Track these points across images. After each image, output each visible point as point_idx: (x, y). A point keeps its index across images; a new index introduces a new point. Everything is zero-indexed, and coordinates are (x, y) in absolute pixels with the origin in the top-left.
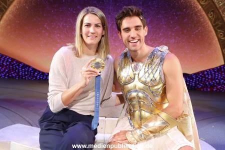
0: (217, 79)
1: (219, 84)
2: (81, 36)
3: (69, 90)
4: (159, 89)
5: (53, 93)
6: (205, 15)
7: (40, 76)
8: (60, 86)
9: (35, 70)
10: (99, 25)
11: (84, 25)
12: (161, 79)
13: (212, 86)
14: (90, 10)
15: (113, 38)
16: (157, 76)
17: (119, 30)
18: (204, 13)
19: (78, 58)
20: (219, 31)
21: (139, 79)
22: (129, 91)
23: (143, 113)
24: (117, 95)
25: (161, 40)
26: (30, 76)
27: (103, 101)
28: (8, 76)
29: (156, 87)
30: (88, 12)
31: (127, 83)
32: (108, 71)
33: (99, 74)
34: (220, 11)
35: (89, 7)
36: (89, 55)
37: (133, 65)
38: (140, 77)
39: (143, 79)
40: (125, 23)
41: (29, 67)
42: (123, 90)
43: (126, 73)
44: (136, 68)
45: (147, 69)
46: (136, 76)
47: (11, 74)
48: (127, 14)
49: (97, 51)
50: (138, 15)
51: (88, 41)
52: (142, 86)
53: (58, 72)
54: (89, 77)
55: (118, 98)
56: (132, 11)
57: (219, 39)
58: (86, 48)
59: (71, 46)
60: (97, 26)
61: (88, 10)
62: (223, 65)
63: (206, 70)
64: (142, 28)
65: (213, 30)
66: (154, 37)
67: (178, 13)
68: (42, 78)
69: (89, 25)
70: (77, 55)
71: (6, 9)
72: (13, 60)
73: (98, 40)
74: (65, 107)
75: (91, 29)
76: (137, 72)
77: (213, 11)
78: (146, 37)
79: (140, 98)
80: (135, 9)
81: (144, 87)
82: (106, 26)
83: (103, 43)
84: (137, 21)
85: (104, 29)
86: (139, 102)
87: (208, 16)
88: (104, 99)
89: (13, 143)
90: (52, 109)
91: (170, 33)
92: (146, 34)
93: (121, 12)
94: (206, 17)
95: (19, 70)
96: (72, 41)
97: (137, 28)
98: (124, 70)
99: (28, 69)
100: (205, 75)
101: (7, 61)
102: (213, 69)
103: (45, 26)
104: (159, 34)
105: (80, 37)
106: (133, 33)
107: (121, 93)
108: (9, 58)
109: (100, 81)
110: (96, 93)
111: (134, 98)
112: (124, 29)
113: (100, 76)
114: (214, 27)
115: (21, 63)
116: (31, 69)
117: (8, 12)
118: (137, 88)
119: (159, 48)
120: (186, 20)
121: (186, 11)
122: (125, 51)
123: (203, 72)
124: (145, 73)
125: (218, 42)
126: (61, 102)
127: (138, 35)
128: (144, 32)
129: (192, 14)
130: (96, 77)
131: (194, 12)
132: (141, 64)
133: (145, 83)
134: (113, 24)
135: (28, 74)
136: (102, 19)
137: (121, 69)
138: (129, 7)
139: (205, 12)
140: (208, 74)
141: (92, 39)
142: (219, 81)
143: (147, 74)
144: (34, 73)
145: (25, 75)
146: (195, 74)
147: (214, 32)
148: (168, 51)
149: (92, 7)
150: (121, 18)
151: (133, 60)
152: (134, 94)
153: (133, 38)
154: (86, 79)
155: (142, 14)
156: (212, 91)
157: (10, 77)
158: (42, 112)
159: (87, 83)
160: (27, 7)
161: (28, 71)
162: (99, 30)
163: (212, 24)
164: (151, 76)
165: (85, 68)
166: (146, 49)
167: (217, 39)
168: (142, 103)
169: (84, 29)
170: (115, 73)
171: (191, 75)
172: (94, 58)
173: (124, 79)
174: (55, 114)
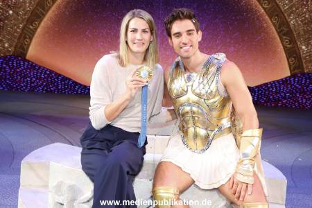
0: (282, 92)
1: (285, 98)
2: (127, 42)
3: (113, 103)
5: (95, 106)
6: (268, 19)
7: (81, 90)
8: (103, 99)
9: (76, 83)
10: (147, 30)
11: (129, 30)
12: (217, 90)
13: (277, 101)
14: (136, 13)
16: (213, 87)
18: (267, 17)
20: (285, 37)
21: (193, 92)
22: (181, 105)
23: (198, 129)
24: (168, 110)
26: (71, 89)
27: (151, 116)
28: (46, 90)
29: (212, 101)
30: (134, 16)
31: (179, 96)
32: (156, 84)
33: (147, 84)
34: (286, 15)
35: (135, 10)
37: (186, 76)
38: (194, 88)
39: (197, 91)
41: (70, 79)
43: (178, 85)
44: (189, 79)
45: (201, 80)
47: (50, 88)
48: (177, 17)
49: (145, 59)
50: (190, 17)
51: (134, 48)
52: (196, 98)
54: (135, 88)
55: (169, 113)
56: (183, 14)
57: (285, 47)
58: (131, 56)
59: (116, 54)
60: (144, 31)
61: (134, 13)
62: (289, 77)
63: (270, 83)
64: (195, 32)
65: (277, 36)
66: (210, 45)
67: (238, 18)
68: (83, 92)
69: (135, 31)
70: (122, 64)
71: (44, 15)
72: (51, 72)
73: (145, 47)
74: (109, 123)
75: (138, 36)
76: (190, 84)
77: (277, 15)
79: (194, 113)
82: (154, 32)
83: (151, 50)
84: (188, 24)
85: (152, 34)
86: (193, 118)
87: (271, 20)
88: (153, 114)
89: (52, 163)
90: (94, 125)
91: (228, 40)
92: (200, 39)
93: (170, 15)
94: (270, 22)
95: (58, 84)
96: (116, 48)
98: (175, 81)
99: (69, 82)
100: (269, 88)
101: (45, 73)
102: (278, 81)
104: (216, 41)
105: (125, 44)
106: (185, 38)
107: (172, 108)
108: (48, 69)
110: (143, 105)
111: (187, 113)
112: (174, 34)
113: (147, 86)
114: (278, 33)
115: (60, 75)
116: (71, 82)
117: (45, 19)
118: (191, 102)
119: (216, 56)
120: (247, 25)
121: (247, 15)
122: (177, 60)
123: (266, 84)
124: (200, 84)
125: (283, 50)
126: (104, 117)
127: (191, 41)
128: (197, 37)
129: (254, 18)
130: (143, 87)
131: (256, 16)
132: (194, 75)
133: (199, 95)
135: (68, 88)
136: (150, 23)
138: (180, 9)
139: (269, 16)
140: (272, 87)
141: (139, 46)
142: (285, 95)
143: (202, 86)
144: (75, 87)
145: (65, 89)
146: (257, 87)
147: (278, 39)
148: (225, 59)
149: (138, 10)
150: (171, 22)
151: (186, 69)
152: (187, 109)
153: (185, 44)
154: (131, 90)
155: (194, 16)
156: (276, 106)
157: (48, 92)
158: (83, 130)
159: (133, 95)
160: (67, 13)
161: (68, 85)
162: (147, 36)
163: (276, 30)
167: (282, 47)
168: (196, 118)
169: (130, 34)
170: (165, 84)
173: (175, 91)
174: (98, 131)
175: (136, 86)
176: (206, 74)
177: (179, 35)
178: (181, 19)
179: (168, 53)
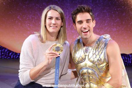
2: (45, 26)
3: (35, 68)
4: (104, 66)
5: (23, 70)
7: (14, 56)
8: (29, 65)
9: (10, 51)
10: (59, 18)
11: (47, 18)
12: (105, 59)
14: (52, 7)
15: (70, 27)
16: (102, 57)
17: (74, 22)
19: (42, 43)
21: (89, 59)
22: (81, 68)
23: (92, 84)
24: (72, 71)
25: (106, 29)
26: (6, 55)
27: (61, 76)
29: (101, 66)
30: (50, 9)
32: (65, 54)
33: (59, 55)
36: (51, 41)
38: (89, 57)
39: (92, 59)
40: (79, 17)
41: (5, 49)
42: (76, 67)
43: (79, 54)
44: (86, 51)
45: (94, 52)
46: (87, 57)
48: (80, 11)
49: (57, 38)
50: (88, 11)
51: (51, 30)
52: (91, 64)
53: (27, 54)
54: (51, 58)
55: (73, 73)
56: (84, 9)
58: (49, 36)
60: (57, 19)
61: (50, 7)
64: (91, 21)
67: (118, 9)
68: (15, 57)
69: (51, 18)
70: (42, 41)
73: (58, 29)
74: (32, 81)
75: (53, 21)
76: (87, 54)
78: (94, 28)
79: (90, 74)
80: (86, 7)
81: (92, 65)
82: (64, 20)
83: (62, 32)
84: (87, 16)
86: (89, 77)
88: (62, 74)
92: (94, 26)
96: (38, 30)
97: (88, 21)
98: (77, 52)
99: (4, 51)
103: (18, 17)
104: (104, 24)
106: (85, 25)
107: (75, 70)
109: (59, 61)
110: (56, 70)
111: (85, 73)
112: (78, 22)
113: (59, 57)
116: (6, 51)
118: (87, 66)
119: (104, 36)
120: (124, 14)
121: (124, 7)
122: (78, 38)
124: (93, 54)
126: (29, 77)
128: (93, 24)
129: (128, 10)
130: (57, 58)
131: (130, 8)
133: (93, 62)
134: (70, 17)
135: (4, 54)
137: (75, 52)
138: (82, 6)
141: (53, 28)
143: (95, 56)
144: (9, 54)
145: (2, 55)
146: (131, 54)
148: (110, 38)
150: (76, 14)
151: (84, 45)
152: (85, 71)
153: (85, 29)
154: (49, 59)
159: (50, 63)
160: (4, 4)
161: (4, 52)
162: (59, 22)
164: (98, 57)
165: (48, 51)
166: (94, 37)
168: (91, 77)
169: (48, 21)
170: (71, 54)
171: (128, 55)
172: (55, 44)
173: (77, 59)
174: (24, 86)
175: (52, 57)
176: (97, 48)
177: (81, 22)
178: (82, 12)
179: (73, 32)
